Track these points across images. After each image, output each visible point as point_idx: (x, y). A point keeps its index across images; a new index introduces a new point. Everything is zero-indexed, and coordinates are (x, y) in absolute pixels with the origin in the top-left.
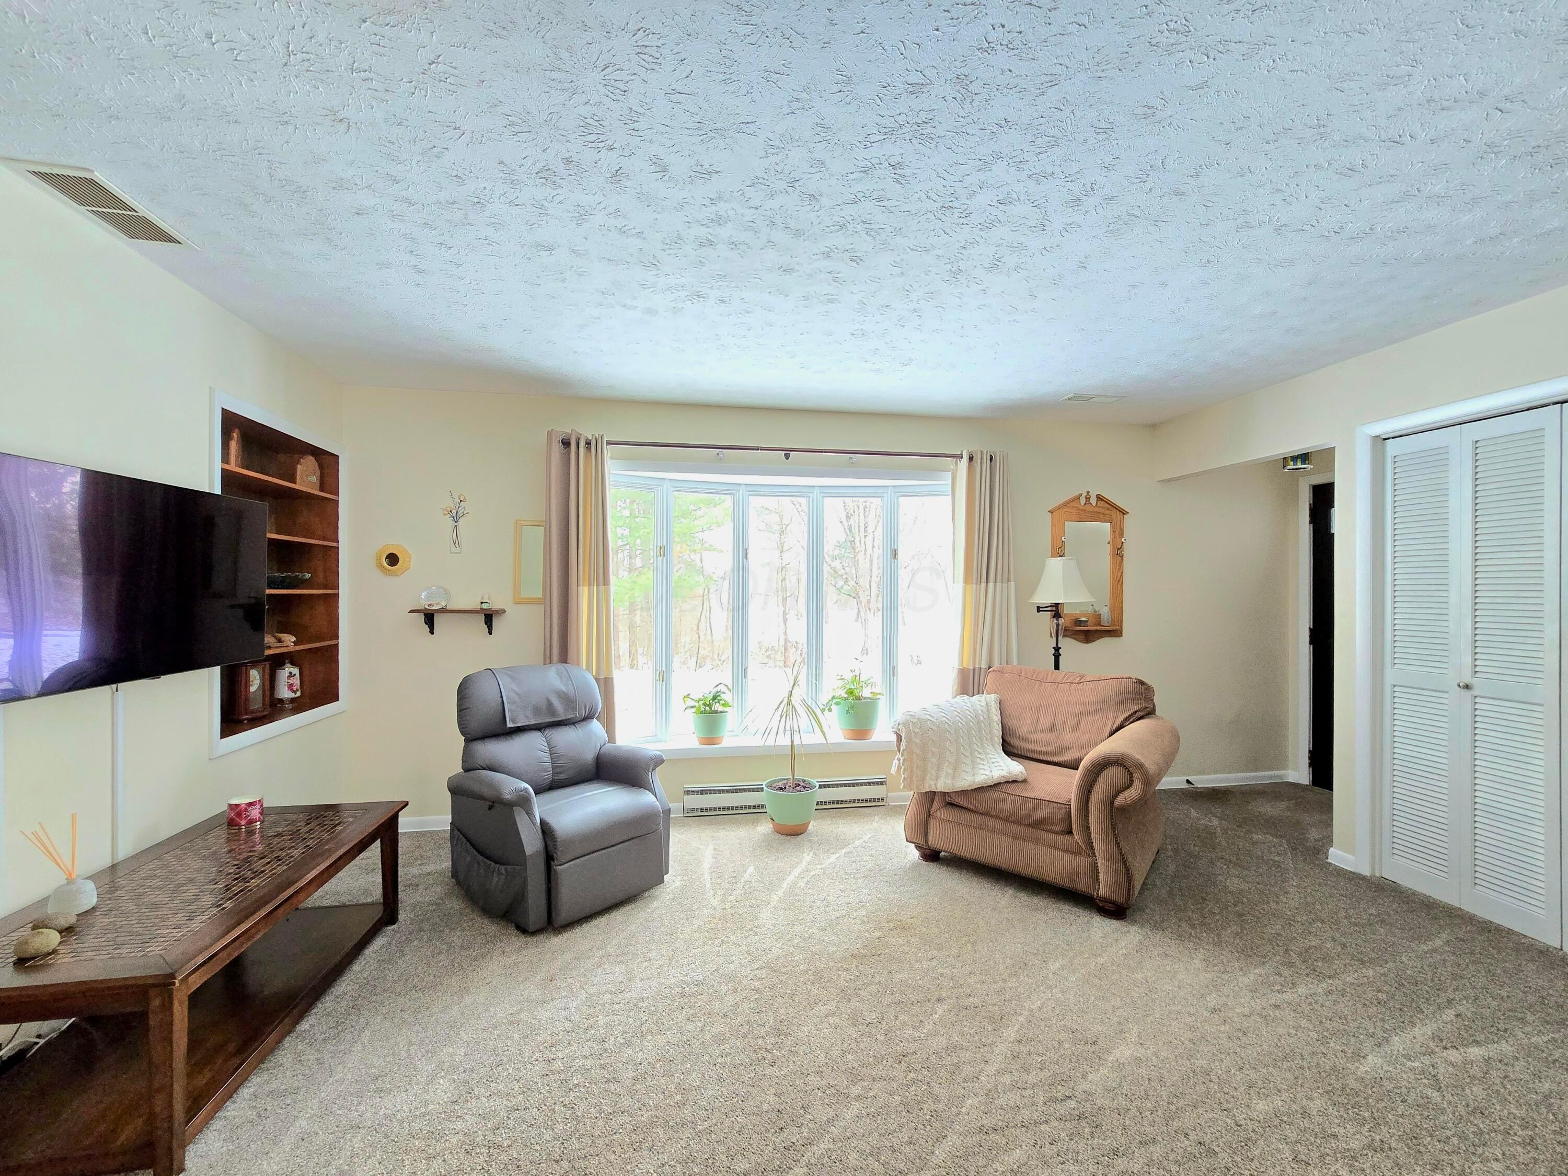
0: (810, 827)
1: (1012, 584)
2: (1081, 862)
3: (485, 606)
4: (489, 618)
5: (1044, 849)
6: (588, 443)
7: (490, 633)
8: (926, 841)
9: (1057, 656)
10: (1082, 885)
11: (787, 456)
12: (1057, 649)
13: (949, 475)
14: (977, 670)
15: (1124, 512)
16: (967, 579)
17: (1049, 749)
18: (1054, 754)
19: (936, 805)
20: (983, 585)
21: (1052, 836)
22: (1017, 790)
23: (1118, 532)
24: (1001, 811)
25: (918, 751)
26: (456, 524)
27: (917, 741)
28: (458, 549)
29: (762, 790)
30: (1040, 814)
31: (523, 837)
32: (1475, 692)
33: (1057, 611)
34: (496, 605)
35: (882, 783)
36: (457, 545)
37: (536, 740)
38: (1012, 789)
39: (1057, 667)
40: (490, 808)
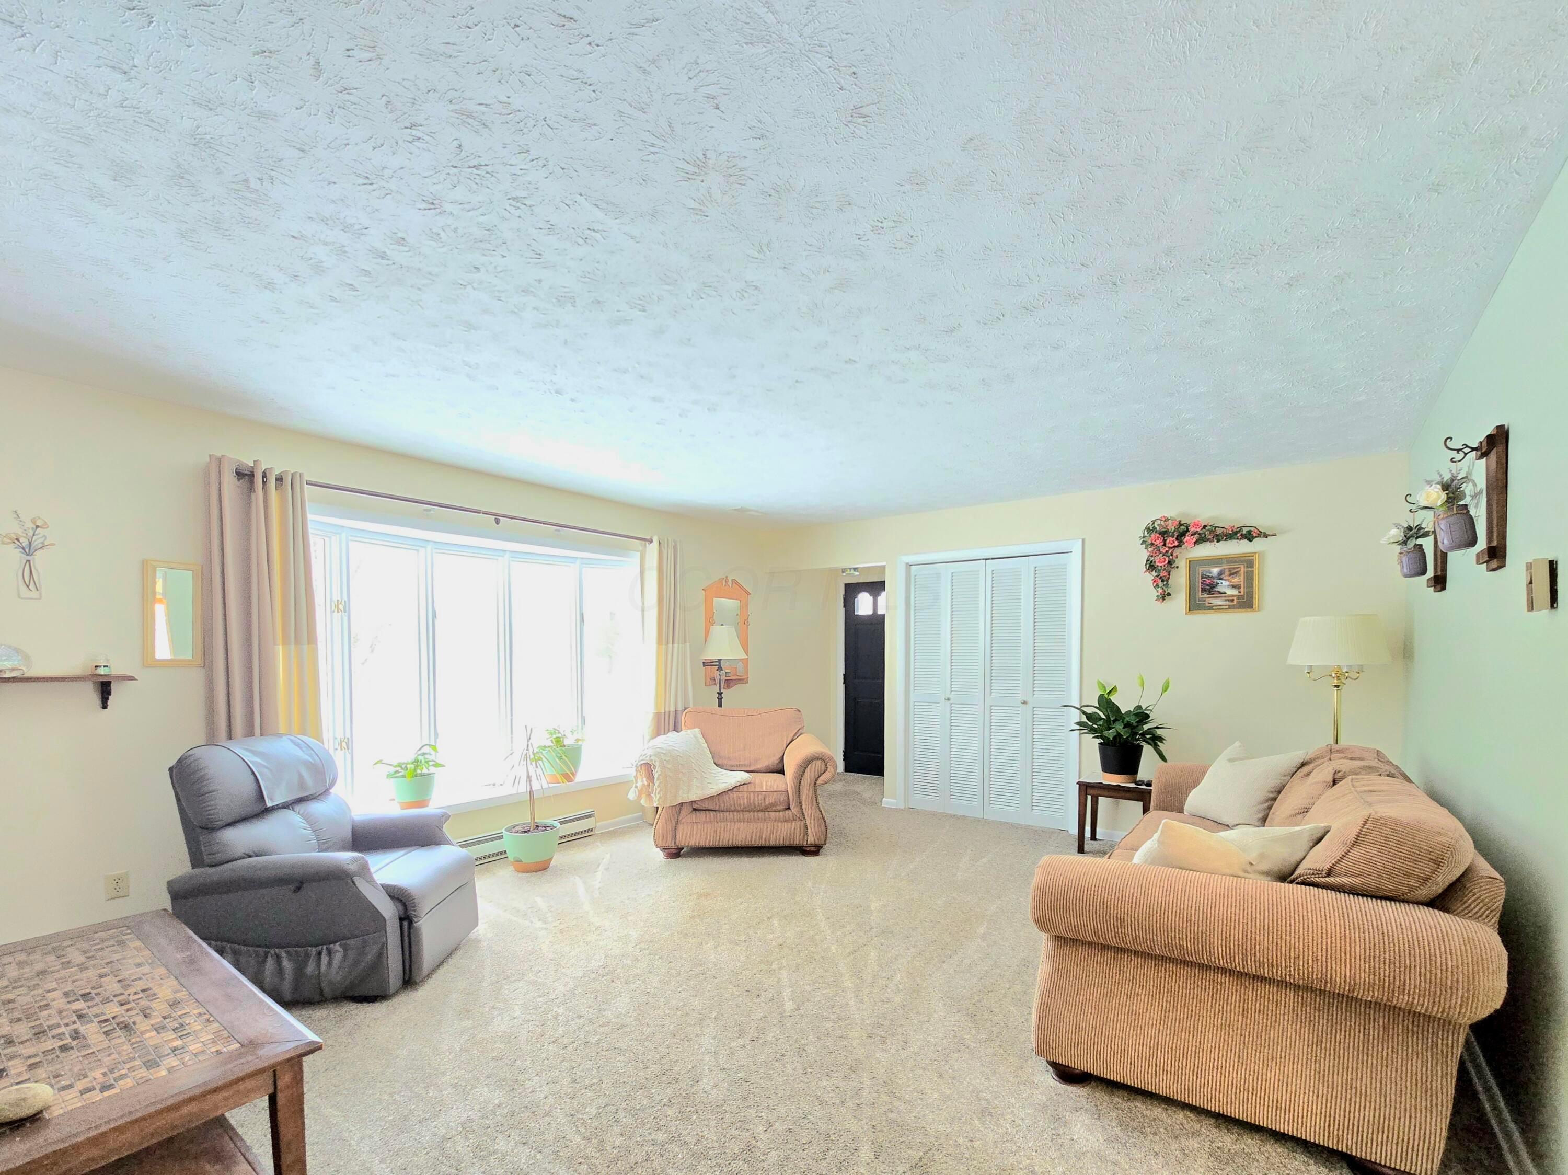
0: (553, 863)
1: (688, 645)
2: (797, 825)
3: (102, 671)
4: (105, 689)
5: (772, 823)
6: (279, 479)
7: (105, 706)
8: (675, 843)
9: (720, 699)
10: (797, 841)
11: (497, 522)
12: (720, 694)
13: (638, 554)
14: (667, 713)
15: (749, 594)
16: (659, 641)
17: (746, 762)
18: (748, 766)
19: (684, 812)
20: (670, 645)
21: (776, 814)
22: (749, 788)
23: (744, 607)
24: (740, 805)
25: (671, 774)
26: (29, 558)
27: (669, 766)
28: (35, 594)
29: (501, 837)
30: (769, 801)
31: (375, 904)
32: (951, 702)
33: (719, 665)
34: (116, 669)
35: (590, 816)
36: (32, 586)
37: (293, 817)
38: (744, 788)
39: (720, 705)
40: (299, 889)
